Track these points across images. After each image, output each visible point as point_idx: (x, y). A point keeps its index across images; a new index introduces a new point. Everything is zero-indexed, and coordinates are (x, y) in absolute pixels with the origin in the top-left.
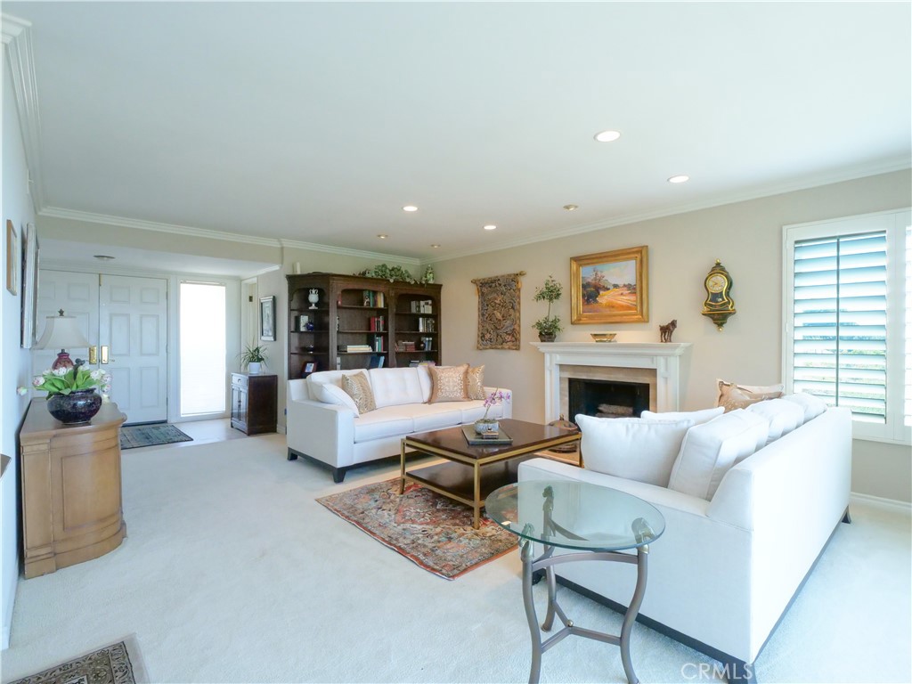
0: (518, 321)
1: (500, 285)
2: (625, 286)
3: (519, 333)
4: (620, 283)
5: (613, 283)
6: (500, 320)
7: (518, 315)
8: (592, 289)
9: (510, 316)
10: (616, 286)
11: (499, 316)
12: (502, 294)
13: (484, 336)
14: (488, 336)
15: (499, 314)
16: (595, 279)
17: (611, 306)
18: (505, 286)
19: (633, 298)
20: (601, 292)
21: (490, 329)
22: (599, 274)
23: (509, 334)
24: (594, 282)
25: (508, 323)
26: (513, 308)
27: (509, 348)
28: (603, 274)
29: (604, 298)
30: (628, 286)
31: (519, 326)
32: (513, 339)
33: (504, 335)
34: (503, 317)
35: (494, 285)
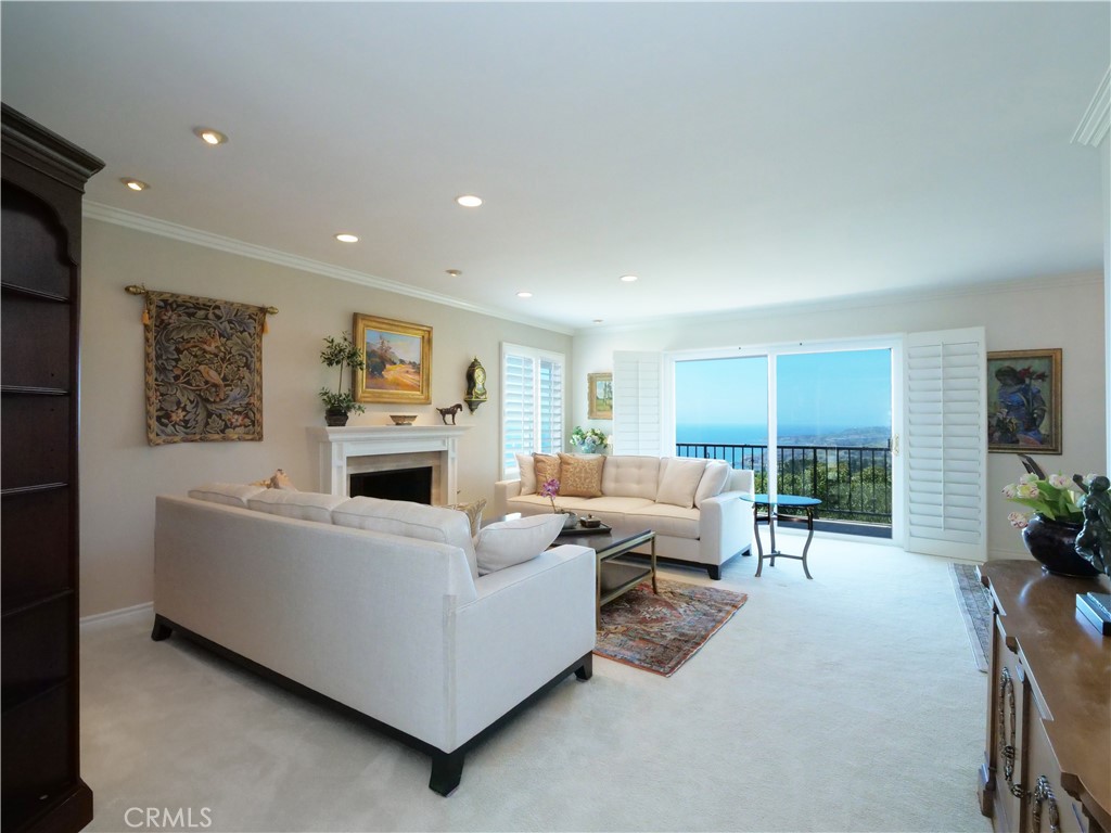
0: (257, 392)
1: (219, 318)
2: (410, 363)
3: (260, 411)
4: (407, 359)
5: (400, 358)
6: (215, 385)
7: (257, 378)
8: (378, 360)
9: (241, 379)
10: (402, 362)
11: (214, 377)
12: (221, 335)
13: (168, 416)
14: (179, 415)
15: (213, 374)
16: (381, 348)
17: (398, 384)
18: (230, 322)
19: (417, 377)
20: (388, 366)
21: (184, 400)
22: (386, 342)
23: (239, 413)
24: (379, 352)
25: (236, 392)
26: (247, 365)
27: (239, 439)
28: (390, 345)
29: (391, 373)
30: (413, 364)
31: (260, 399)
32: (247, 421)
33: (227, 416)
34: (224, 379)
35: (201, 313)
